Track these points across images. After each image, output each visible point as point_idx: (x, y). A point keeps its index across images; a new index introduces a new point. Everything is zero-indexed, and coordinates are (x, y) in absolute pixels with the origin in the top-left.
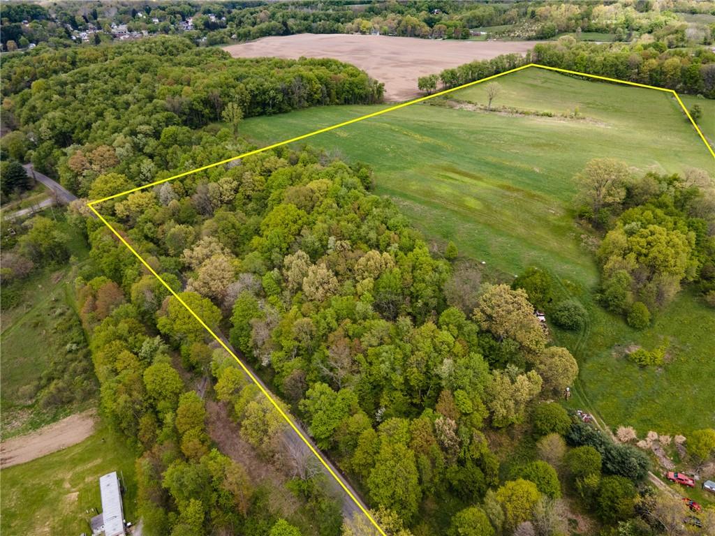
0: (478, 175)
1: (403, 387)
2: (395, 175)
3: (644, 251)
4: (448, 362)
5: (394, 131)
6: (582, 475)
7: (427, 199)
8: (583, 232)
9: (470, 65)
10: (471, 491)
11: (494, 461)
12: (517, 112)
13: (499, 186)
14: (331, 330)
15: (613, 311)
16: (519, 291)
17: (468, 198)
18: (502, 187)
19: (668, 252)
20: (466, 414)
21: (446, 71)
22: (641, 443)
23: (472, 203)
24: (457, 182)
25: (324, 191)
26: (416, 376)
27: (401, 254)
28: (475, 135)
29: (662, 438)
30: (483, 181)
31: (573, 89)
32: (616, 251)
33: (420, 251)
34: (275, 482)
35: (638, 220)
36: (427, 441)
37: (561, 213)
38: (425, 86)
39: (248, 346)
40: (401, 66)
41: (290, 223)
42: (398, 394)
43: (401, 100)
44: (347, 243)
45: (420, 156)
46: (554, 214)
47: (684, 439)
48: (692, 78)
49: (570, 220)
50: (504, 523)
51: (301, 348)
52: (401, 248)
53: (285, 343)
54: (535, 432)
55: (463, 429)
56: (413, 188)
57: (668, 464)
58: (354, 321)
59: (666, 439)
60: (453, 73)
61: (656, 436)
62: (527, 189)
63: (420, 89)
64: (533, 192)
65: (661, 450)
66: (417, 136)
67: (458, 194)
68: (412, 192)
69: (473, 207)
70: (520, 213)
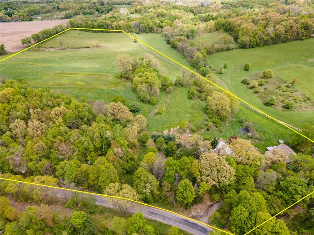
0: (76, 73)
1: (94, 150)
2: (37, 81)
3: (146, 81)
4: (108, 132)
5: (24, 64)
6: (161, 146)
7: (60, 87)
8: (124, 82)
9: (44, 31)
10: (133, 169)
11: (136, 157)
12: (74, 48)
13: (86, 75)
14: (53, 143)
15: (145, 102)
16: (118, 102)
17: (77, 82)
18: (88, 75)
19: (153, 79)
20: (122, 145)
21: (34, 35)
22: (170, 133)
23: (80, 83)
24: (68, 77)
25: (11, 93)
26: (98, 143)
27: (67, 105)
28: (63, 59)
29: (174, 129)
30: (79, 75)
31: (91, 36)
32: (139, 83)
33: (75, 102)
34: (57, 210)
35: (141, 72)
36: (114, 158)
37: (114, 78)
38: (25, 43)
39: (10, 169)
40: (6, 36)
41: (2, 111)
42: (93, 153)
43: (16, 51)
44: (39, 110)
45: (45, 72)
46: (112, 79)
47: (179, 127)
48: (129, 27)
49: (118, 79)
50: (149, 167)
51: (40, 157)
52: (66, 103)
53: (32, 157)
54: (143, 143)
55: (124, 149)
56: (51, 84)
57: (178, 135)
58: (62, 135)
59: (175, 129)
60: (37, 35)
61: (172, 129)
62: (97, 73)
63: (24, 44)
64: (100, 74)
65: (176, 132)
66: (38, 64)
67: (72, 81)
68: (51, 85)
69: (81, 84)
70: (100, 82)
